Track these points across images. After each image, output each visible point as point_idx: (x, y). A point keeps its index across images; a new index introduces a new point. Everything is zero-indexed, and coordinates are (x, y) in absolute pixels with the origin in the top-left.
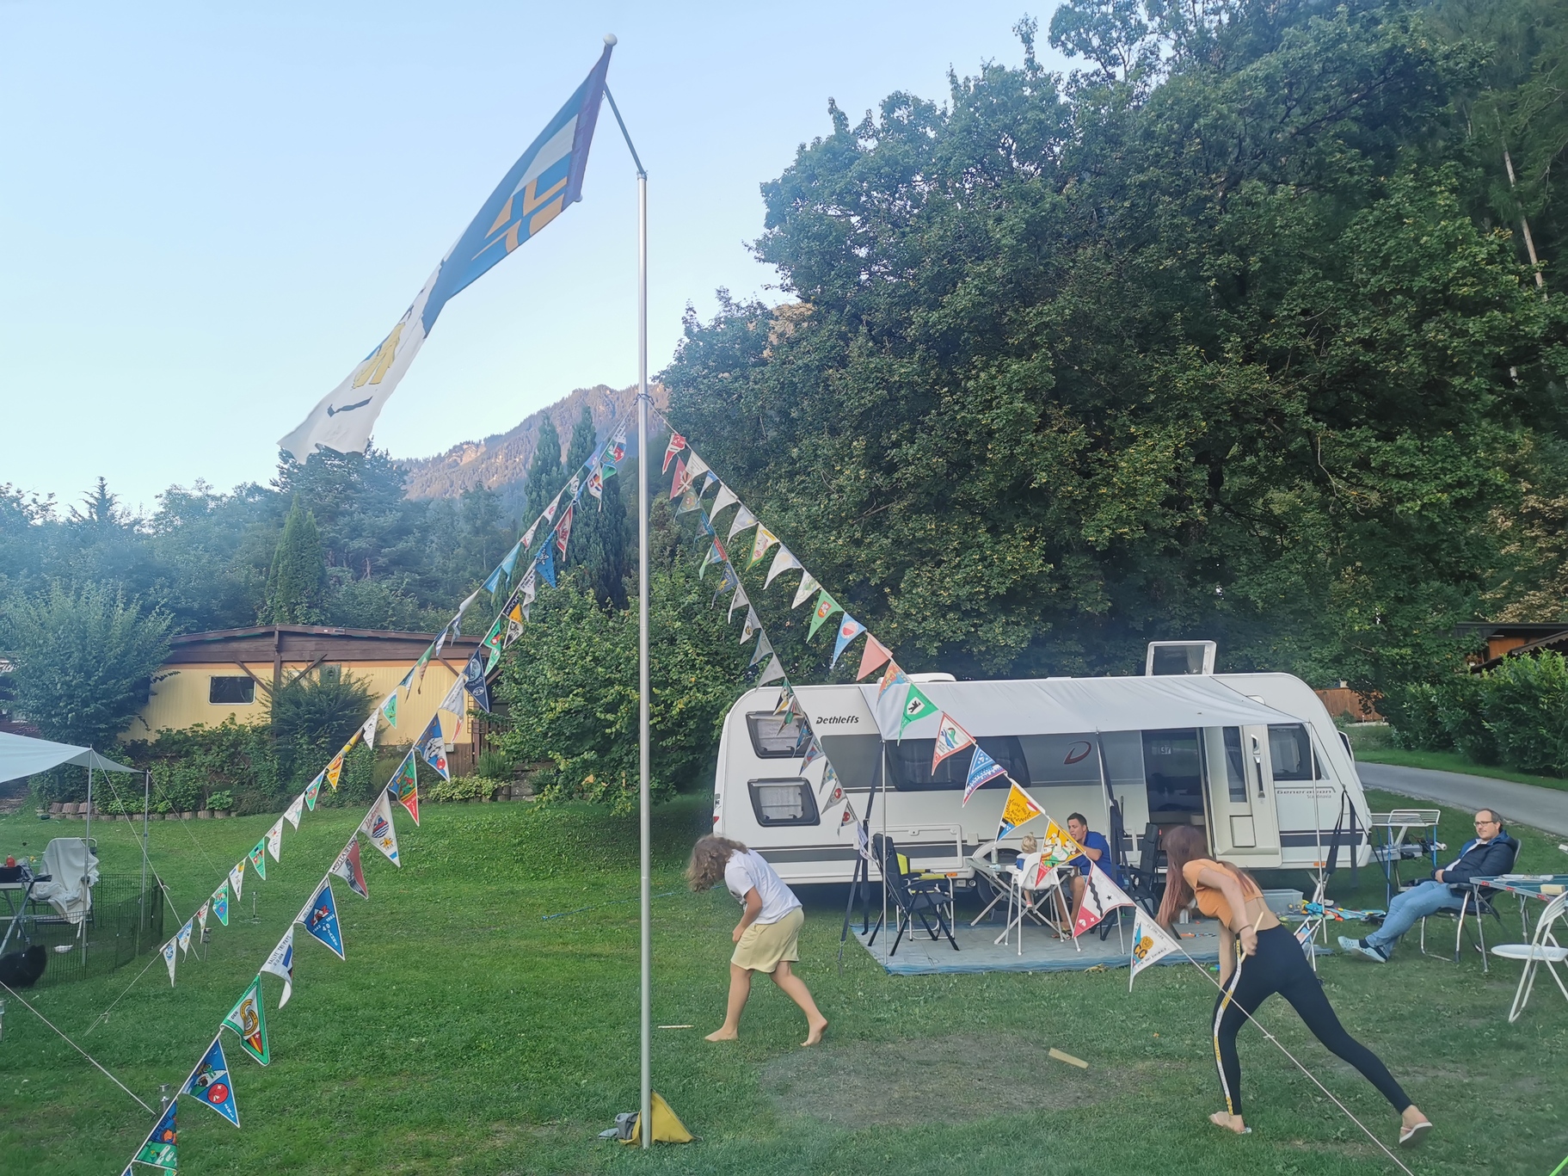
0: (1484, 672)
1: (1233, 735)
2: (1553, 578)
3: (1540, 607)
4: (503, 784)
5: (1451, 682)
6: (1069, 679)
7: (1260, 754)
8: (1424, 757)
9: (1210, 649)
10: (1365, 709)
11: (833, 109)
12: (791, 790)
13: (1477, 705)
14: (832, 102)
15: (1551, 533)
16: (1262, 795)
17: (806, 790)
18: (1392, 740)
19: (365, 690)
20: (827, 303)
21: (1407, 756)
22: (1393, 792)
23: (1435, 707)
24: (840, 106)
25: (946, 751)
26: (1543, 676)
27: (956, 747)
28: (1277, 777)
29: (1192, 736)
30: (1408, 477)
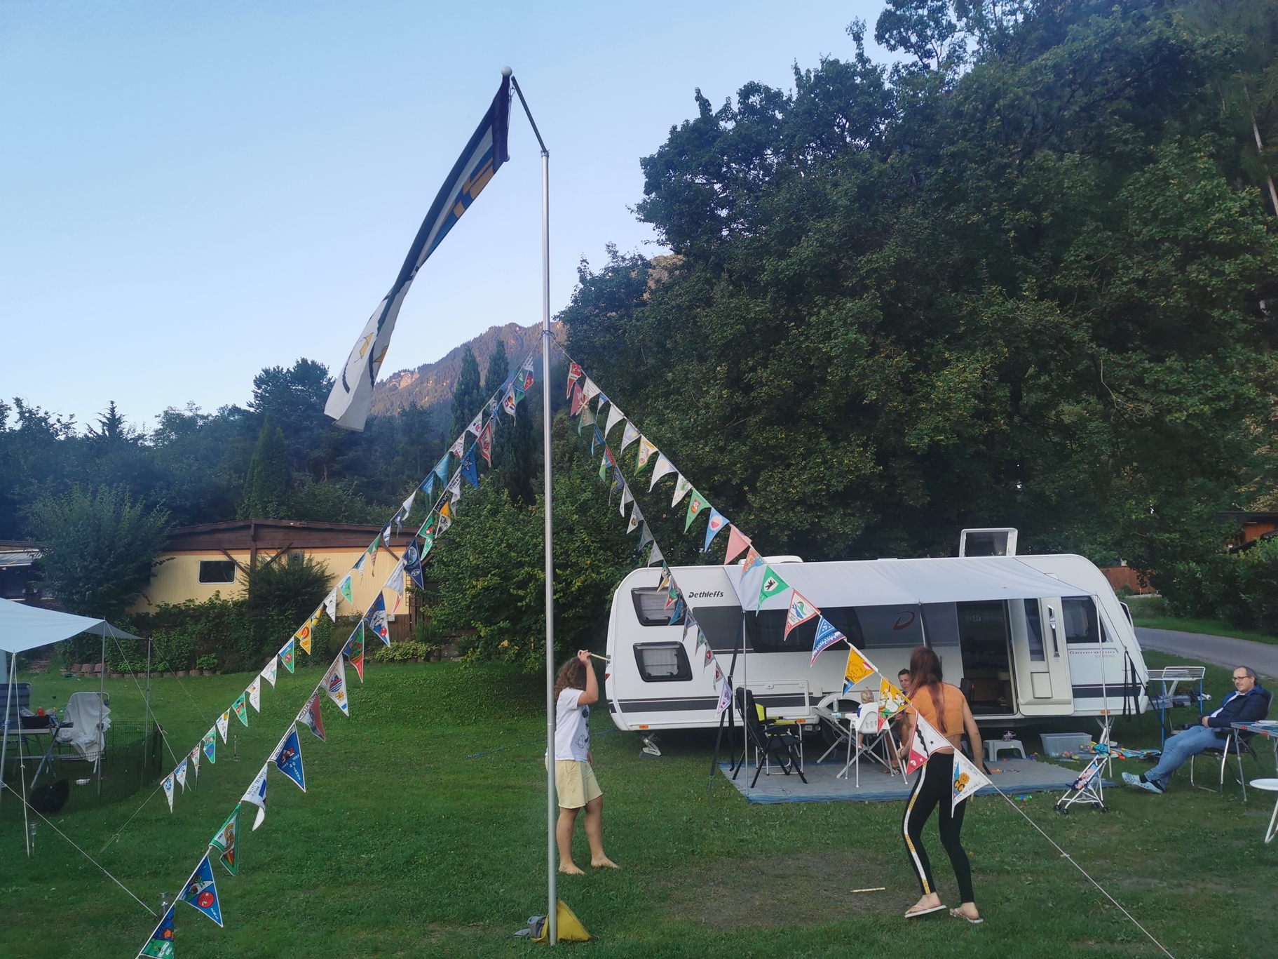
0: (1241, 552)
1: (1032, 606)
4: (434, 648)
5: (1213, 561)
6: (896, 560)
7: (1055, 622)
8: (1192, 623)
9: (1013, 536)
10: (1142, 584)
11: (699, 98)
12: (669, 652)
13: (1234, 580)
14: (698, 91)
16: (1057, 655)
17: (681, 652)
18: (1164, 609)
19: (323, 572)
20: (695, 254)
21: (1177, 622)
22: (1165, 652)
23: (1200, 582)
24: (705, 95)
25: (797, 621)
27: (805, 617)
28: (1069, 640)
29: (999, 607)
30: (1176, 392)
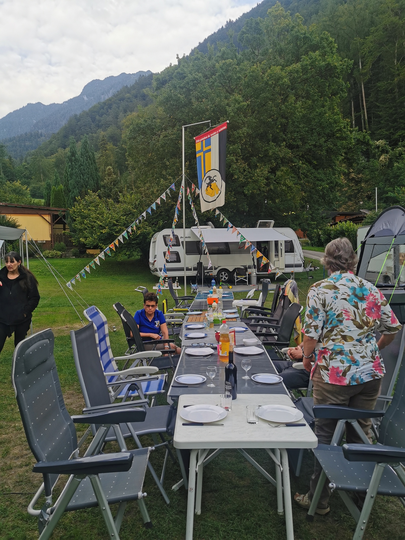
0: (333, 226)
1: (276, 243)
2: (355, 198)
3: (351, 206)
4: (63, 253)
5: (324, 230)
6: (240, 228)
7: (282, 247)
8: (316, 248)
9: (273, 222)
10: (304, 236)
12: (174, 254)
13: (330, 235)
15: (356, 185)
16: (282, 256)
17: (177, 254)
18: (309, 244)
19: (15, 223)
21: (312, 248)
22: (308, 257)
23: (320, 235)
26: (347, 228)
28: (286, 252)
29: (267, 242)
30: (320, 180)
